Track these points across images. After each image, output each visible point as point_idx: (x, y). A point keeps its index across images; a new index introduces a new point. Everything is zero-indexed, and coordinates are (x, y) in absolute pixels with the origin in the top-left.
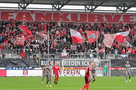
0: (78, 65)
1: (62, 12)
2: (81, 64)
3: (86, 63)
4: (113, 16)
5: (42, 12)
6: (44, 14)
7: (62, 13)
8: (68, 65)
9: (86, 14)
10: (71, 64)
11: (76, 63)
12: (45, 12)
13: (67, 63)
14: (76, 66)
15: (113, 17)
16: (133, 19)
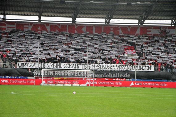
0: (71, 75)
1: (77, 24)
2: (74, 74)
3: (80, 73)
4: (129, 28)
5: (57, 25)
6: (59, 27)
7: (77, 26)
8: (61, 75)
9: (102, 27)
10: (64, 74)
11: (69, 73)
12: (60, 25)
13: (60, 73)
14: (69, 76)
15: (129, 30)
16: (150, 31)
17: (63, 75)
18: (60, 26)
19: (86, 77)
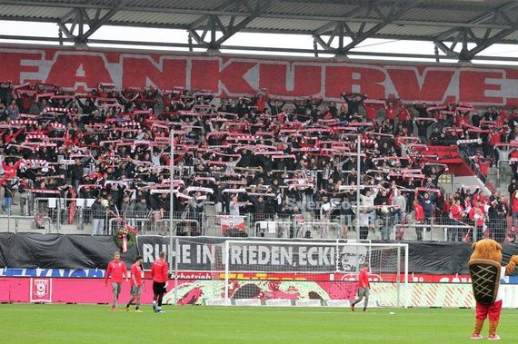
0: (283, 263)
1: (226, 57)
3: (315, 257)
4: (421, 74)
5: (149, 57)
6: (156, 65)
7: (224, 63)
9: (319, 68)
11: (275, 256)
12: (162, 58)
13: (241, 256)
14: (275, 268)
15: (421, 80)
16: (497, 87)
17: (252, 262)
18: (161, 61)
19: (341, 269)
